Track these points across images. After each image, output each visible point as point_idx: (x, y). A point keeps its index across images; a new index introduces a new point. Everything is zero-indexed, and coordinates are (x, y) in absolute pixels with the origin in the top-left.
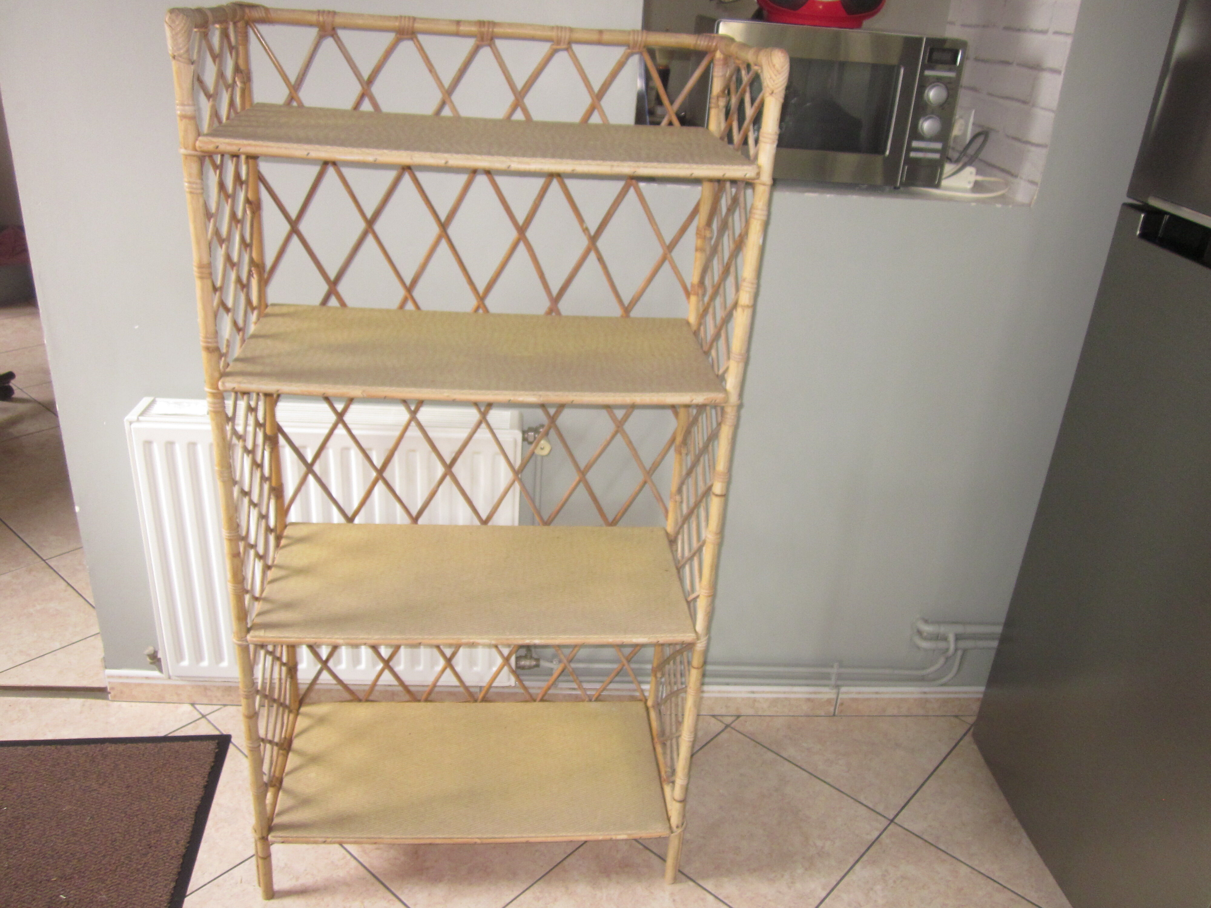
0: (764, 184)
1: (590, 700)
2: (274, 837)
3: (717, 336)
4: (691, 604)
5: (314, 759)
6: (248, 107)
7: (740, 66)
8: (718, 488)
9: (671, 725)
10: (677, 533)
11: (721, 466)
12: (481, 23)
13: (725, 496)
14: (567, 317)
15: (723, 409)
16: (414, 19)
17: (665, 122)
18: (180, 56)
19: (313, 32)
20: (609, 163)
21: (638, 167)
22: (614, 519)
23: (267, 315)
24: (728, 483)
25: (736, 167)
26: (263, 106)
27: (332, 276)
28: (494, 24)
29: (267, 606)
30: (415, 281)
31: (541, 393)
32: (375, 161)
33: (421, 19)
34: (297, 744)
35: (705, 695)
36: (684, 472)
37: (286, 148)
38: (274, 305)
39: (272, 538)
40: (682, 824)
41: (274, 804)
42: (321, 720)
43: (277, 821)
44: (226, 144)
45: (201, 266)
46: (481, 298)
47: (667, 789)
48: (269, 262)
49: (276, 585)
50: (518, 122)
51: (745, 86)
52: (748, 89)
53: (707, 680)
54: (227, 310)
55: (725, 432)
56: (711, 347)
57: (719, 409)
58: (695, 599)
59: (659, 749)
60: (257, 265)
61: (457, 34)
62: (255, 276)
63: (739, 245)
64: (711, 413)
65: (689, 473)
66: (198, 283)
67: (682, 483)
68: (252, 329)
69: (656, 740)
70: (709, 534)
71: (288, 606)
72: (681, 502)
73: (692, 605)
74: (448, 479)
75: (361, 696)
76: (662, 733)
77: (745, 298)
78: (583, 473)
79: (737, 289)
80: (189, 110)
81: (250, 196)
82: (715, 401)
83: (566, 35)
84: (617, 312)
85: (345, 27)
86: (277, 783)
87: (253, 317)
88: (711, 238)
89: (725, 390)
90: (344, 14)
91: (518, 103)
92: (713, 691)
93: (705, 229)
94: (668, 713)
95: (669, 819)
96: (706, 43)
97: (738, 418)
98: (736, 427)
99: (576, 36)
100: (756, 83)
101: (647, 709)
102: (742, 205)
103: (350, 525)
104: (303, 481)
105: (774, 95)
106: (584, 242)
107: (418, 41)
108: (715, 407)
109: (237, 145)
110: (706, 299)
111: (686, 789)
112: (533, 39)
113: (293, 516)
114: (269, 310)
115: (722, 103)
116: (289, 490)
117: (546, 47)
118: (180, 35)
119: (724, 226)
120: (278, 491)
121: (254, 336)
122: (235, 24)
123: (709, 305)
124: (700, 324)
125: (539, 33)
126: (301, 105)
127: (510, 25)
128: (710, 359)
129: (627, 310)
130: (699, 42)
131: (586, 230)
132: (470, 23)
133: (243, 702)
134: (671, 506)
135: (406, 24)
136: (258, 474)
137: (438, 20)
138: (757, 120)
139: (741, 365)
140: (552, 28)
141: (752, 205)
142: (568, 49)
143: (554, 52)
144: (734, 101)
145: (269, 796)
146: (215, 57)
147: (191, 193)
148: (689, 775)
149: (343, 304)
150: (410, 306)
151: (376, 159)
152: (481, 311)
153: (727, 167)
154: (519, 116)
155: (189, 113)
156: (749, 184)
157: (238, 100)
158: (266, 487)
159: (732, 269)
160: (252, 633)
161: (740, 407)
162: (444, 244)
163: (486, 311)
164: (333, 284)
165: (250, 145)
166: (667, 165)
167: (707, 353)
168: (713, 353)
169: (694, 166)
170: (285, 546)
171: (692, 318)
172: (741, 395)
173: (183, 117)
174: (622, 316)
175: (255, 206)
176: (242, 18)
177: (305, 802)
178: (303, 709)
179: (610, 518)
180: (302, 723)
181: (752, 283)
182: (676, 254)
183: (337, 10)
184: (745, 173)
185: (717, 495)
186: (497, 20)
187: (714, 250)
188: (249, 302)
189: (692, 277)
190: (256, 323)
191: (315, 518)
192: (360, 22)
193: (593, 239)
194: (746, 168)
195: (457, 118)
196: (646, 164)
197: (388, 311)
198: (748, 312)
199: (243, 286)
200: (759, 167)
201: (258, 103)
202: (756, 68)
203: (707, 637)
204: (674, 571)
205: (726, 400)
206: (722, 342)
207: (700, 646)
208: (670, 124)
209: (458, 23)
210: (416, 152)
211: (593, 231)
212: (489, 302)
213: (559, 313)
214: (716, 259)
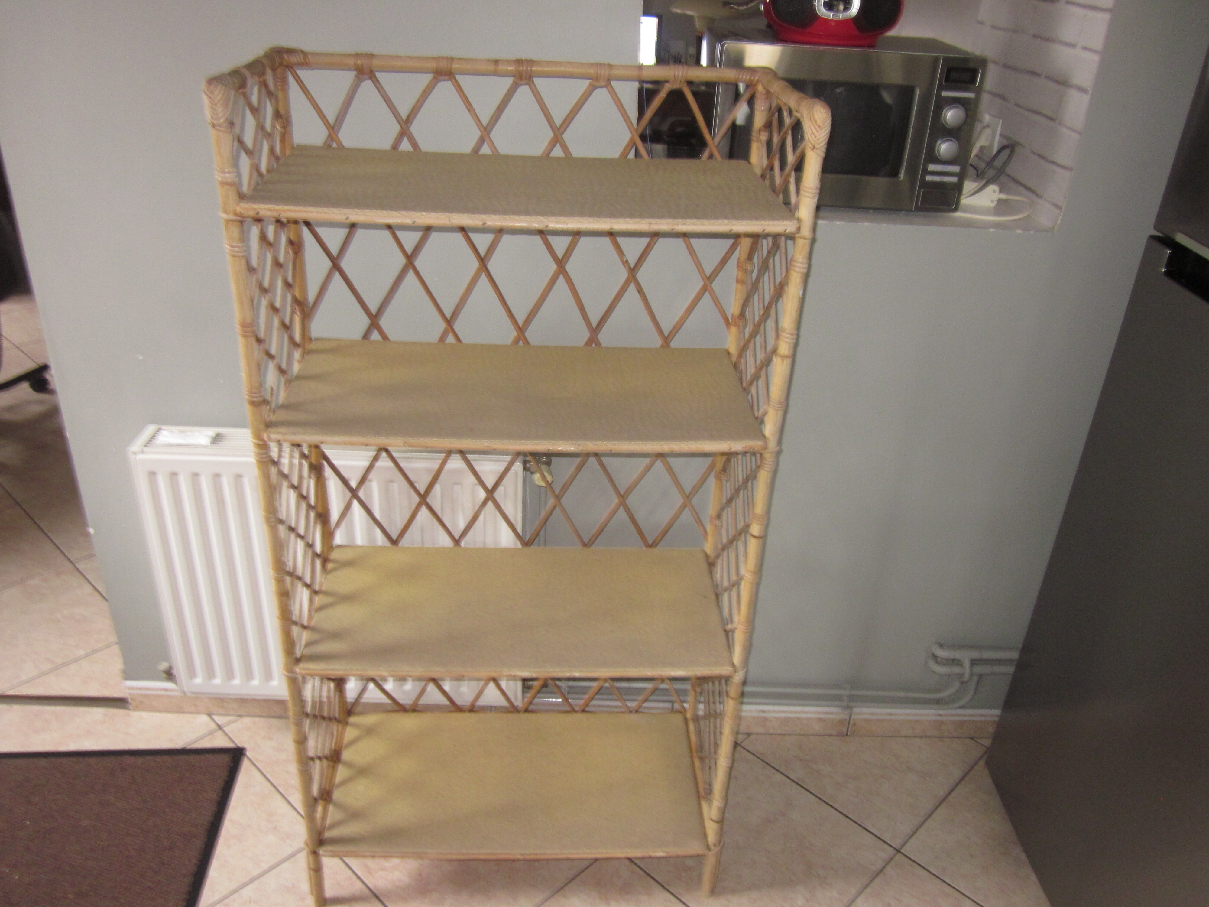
0: (805, 239)
1: (631, 712)
2: (324, 851)
3: (756, 377)
4: (728, 634)
5: (362, 771)
6: (288, 152)
7: (783, 107)
8: (755, 529)
9: (710, 746)
10: (718, 556)
11: (759, 508)
12: (519, 62)
13: (763, 538)
14: (607, 349)
15: (761, 454)
16: (452, 59)
17: (706, 154)
18: (220, 126)
19: (352, 74)
20: (647, 220)
21: (677, 225)
22: (653, 543)
23: (311, 352)
24: (766, 527)
25: (776, 222)
26: (303, 148)
27: (373, 309)
28: (531, 62)
29: (316, 636)
30: (456, 313)
31: (580, 442)
32: (413, 223)
33: (459, 59)
34: (346, 755)
35: (743, 714)
36: (724, 501)
37: (325, 213)
38: (317, 339)
39: (318, 563)
40: (720, 843)
41: (324, 818)
42: (369, 731)
43: (328, 834)
44: (266, 209)
45: (244, 325)
46: (521, 330)
47: (705, 806)
48: (311, 297)
49: (322, 615)
50: (558, 159)
51: (788, 129)
52: (790, 133)
53: (745, 700)
54: (271, 357)
55: (763, 476)
56: (751, 384)
57: (758, 455)
58: (733, 631)
59: (697, 763)
60: (300, 303)
61: (495, 74)
62: (298, 313)
63: (780, 291)
64: (751, 459)
65: (730, 501)
66: (241, 342)
67: (722, 509)
68: (296, 368)
69: (695, 754)
70: (747, 570)
71: (335, 635)
72: (722, 526)
73: (730, 634)
74: (490, 504)
75: (408, 707)
76: (701, 748)
77: (784, 348)
78: (623, 497)
79: (778, 336)
80: (230, 177)
81: (292, 237)
82: (754, 449)
83: (604, 72)
84: (658, 342)
85: (383, 70)
86: (326, 796)
87: (297, 354)
88: (752, 271)
89: (764, 436)
90: (382, 57)
91: (557, 139)
92: (750, 710)
93: (746, 262)
94: (707, 730)
95: (705, 836)
96: (748, 77)
97: (777, 464)
98: (775, 473)
99: (616, 72)
100: (797, 127)
101: (686, 719)
102: (783, 250)
103: (395, 547)
104: (348, 507)
105: (815, 150)
106: (624, 274)
107: (455, 79)
108: (754, 454)
109: (277, 211)
110: (747, 331)
111: (723, 811)
112: (571, 76)
113: (339, 539)
114: (312, 346)
115: (764, 137)
116: (335, 515)
117: (585, 84)
118: (219, 105)
119: (765, 266)
120: (323, 517)
121: (299, 377)
122: (274, 70)
123: (749, 341)
124: (740, 356)
125: (577, 70)
126: (341, 146)
127: (549, 63)
128: (750, 397)
129: (667, 340)
130: (741, 77)
131: (626, 263)
132: (508, 62)
133: (293, 728)
134: (709, 528)
135: (443, 65)
136: (304, 506)
137: (476, 60)
138: (799, 167)
139: (780, 413)
140: (592, 65)
141: (793, 256)
142: (608, 84)
143: (592, 88)
144: (776, 139)
145: (320, 809)
146: (255, 111)
147: (234, 256)
148: (726, 798)
149: (385, 337)
150: (450, 339)
151: (415, 221)
152: (521, 343)
153: (767, 223)
154: (558, 152)
155: (229, 180)
156: (791, 237)
157: (278, 150)
158: (312, 515)
159: (773, 312)
160: (301, 665)
161: (779, 453)
162: (484, 278)
163: (527, 342)
164: (374, 319)
165: (289, 210)
166: (706, 222)
167: (746, 390)
168: (753, 390)
169: (734, 222)
170: (331, 571)
171: (733, 349)
172: (780, 442)
173: (223, 183)
174: (662, 346)
175: (296, 246)
176: (281, 64)
177: (355, 815)
178: (352, 719)
179: (650, 541)
180: (350, 733)
181: (792, 335)
182: (715, 285)
183: (375, 52)
184: (786, 228)
185: (755, 537)
186: (534, 58)
187: (755, 286)
188: (291, 339)
189: (733, 308)
190: (299, 362)
191: (360, 540)
192: (399, 63)
193: (633, 271)
194: (786, 223)
195: (496, 156)
196: (685, 221)
197: (429, 344)
198: (788, 362)
199: (286, 327)
200: (799, 220)
201: (298, 146)
202: (798, 115)
203: (745, 670)
204: (713, 597)
205: (765, 448)
206: (761, 382)
207: (738, 678)
208: (711, 156)
209: (496, 62)
210: (454, 214)
211: (632, 263)
212: (529, 334)
213: (598, 344)
214: (756, 298)
